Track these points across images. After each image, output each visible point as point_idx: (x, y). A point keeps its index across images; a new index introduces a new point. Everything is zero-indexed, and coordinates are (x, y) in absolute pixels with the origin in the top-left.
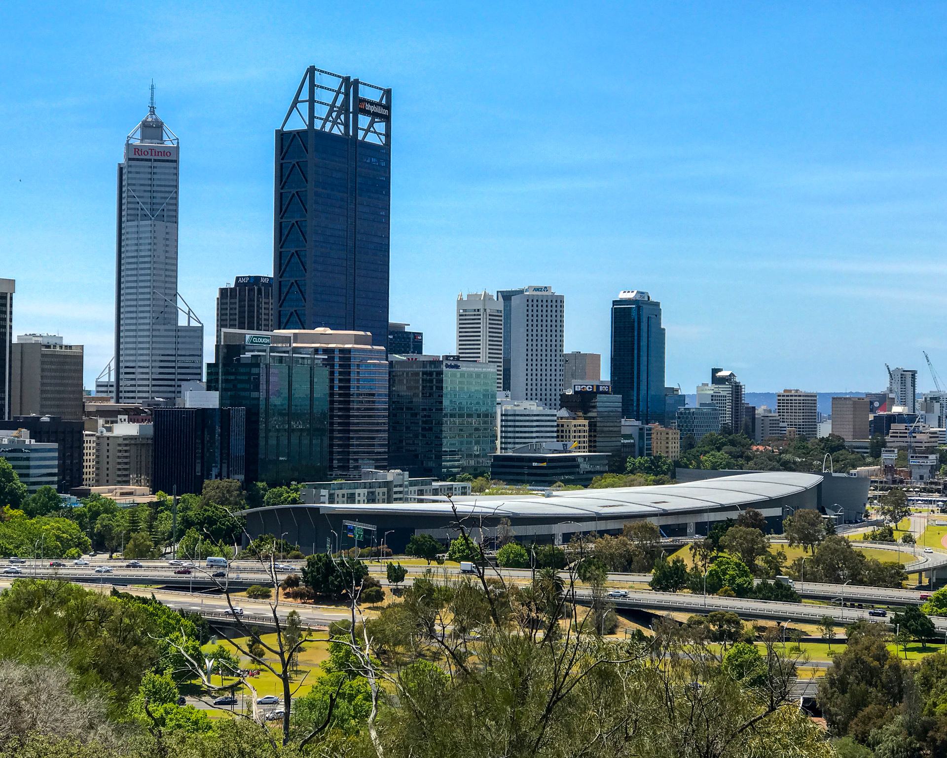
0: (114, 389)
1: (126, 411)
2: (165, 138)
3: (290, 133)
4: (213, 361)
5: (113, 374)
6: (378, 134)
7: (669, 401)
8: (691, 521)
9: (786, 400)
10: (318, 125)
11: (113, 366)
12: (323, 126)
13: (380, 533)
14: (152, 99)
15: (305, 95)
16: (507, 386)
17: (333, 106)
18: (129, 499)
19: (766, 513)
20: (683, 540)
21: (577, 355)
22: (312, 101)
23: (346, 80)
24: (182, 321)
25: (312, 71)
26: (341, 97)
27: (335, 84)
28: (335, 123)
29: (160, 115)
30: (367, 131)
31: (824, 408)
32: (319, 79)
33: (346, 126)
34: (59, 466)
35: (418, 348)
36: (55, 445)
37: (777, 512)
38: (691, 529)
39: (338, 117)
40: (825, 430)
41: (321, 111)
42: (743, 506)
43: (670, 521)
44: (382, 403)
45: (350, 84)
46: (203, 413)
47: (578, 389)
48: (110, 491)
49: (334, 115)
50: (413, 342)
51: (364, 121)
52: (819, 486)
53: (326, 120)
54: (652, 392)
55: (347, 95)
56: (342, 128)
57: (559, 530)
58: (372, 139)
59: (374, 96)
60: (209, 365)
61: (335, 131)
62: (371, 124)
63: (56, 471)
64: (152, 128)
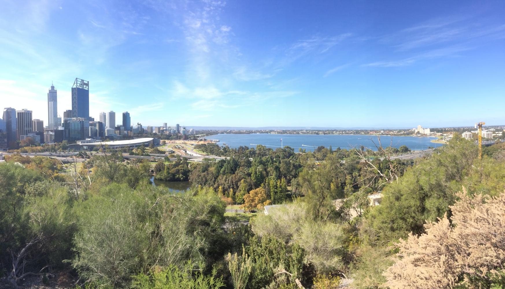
0: (48, 127)
1: (50, 130)
2: (55, 89)
6: (87, 88)
7: (131, 128)
8: (135, 145)
9: (148, 127)
10: (78, 87)
13: (89, 148)
14: (53, 83)
17: (80, 84)
19: (146, 144)
20: (134, 148)
22: (77, 83)
24: (58, 117)
25: (77, 78)
29: (54, 85)
30: (85, 88)
31: (153, 128)
35: (94, 120)
36: (40, 136)
38: (135, 146)
39: (81, 86)
40: (154, 132)
41: (78, 85)
42: (142, 143)
43: (132, 145)
46: (62, 131)
51: (85, 86)
52: (153, 140)
54: (129, 127)
57: (115, 147)
59: (86, 82)
61: (80, 88)
63: (40, 140)
64: (53, 87)
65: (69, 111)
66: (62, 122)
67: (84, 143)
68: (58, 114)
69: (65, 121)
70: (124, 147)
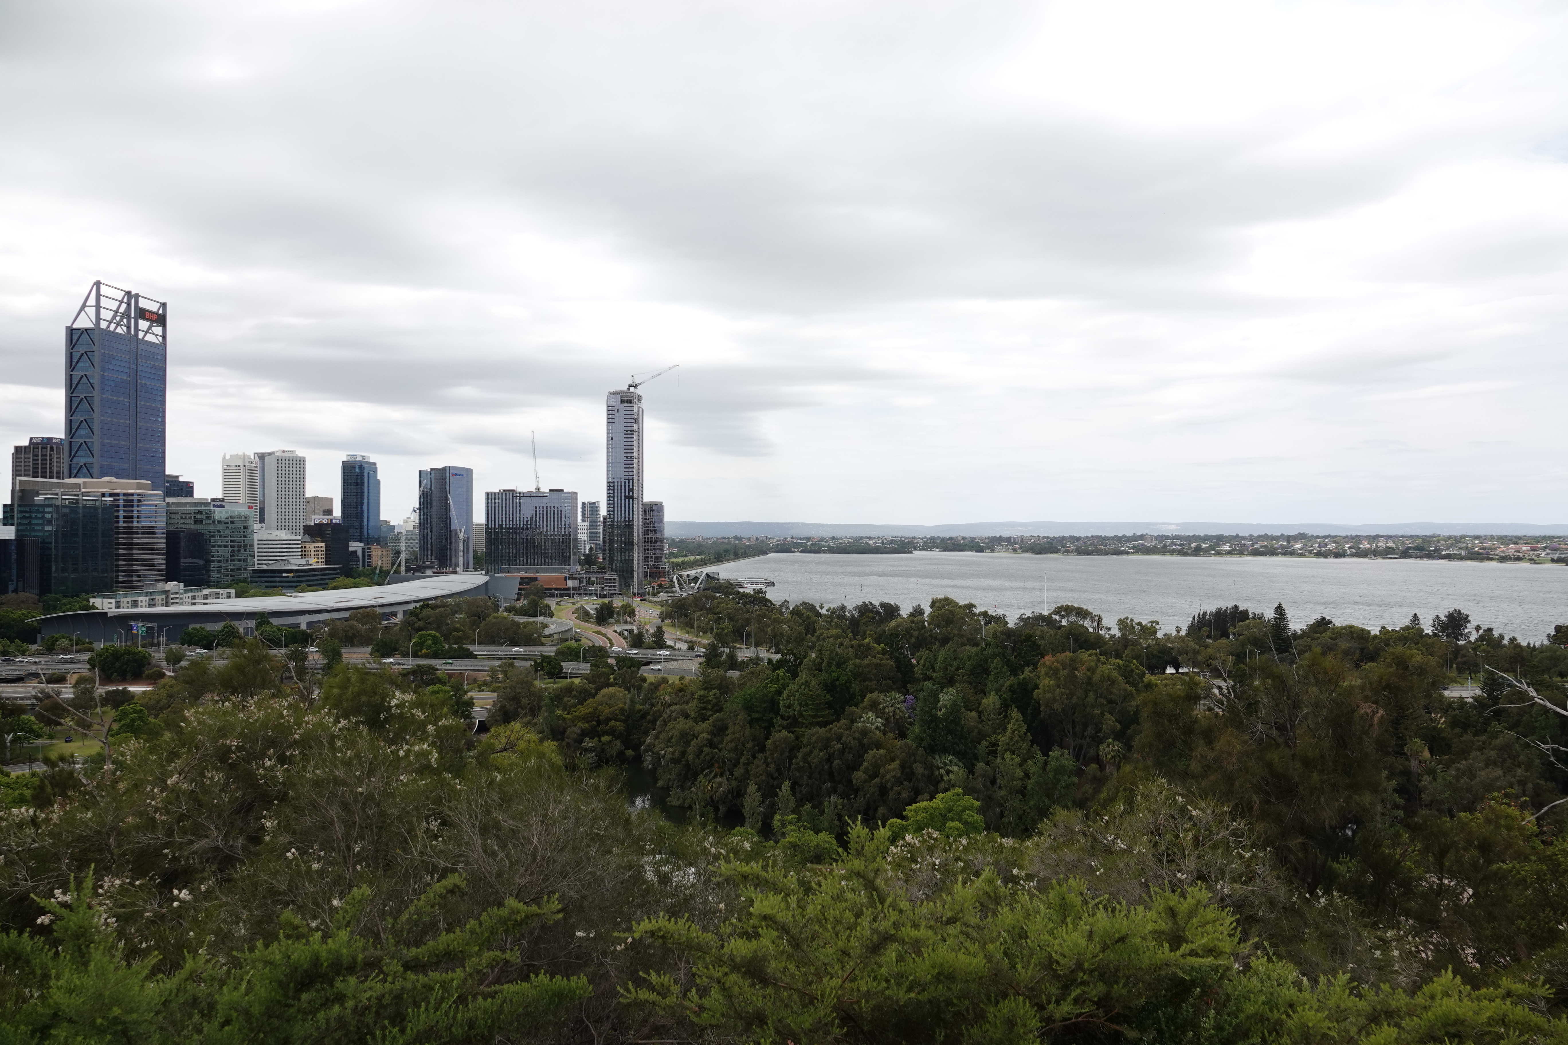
3: (79, 329)
4: (9, 502)
8: (400, 609)
10: (104, 325)
12: (108, 326)
13: (161, 628)
16: (262, 520)
21: (316, 498)
22: (98, 307)
23: (128, 293)
25: (98, 284)
26: (124, 306)
28: (118, 324)
33: (129, 328)
35: (190, 493)
41: (106, 315)
43: (385, 610)
44: (161, 534)
45: (131, 297)
47: (317, 521)
49: (118, 318)
50: (187, 489)
51: (143, 325)
52: (487, 583)
53: (111, 322)
54: (371, 524)
55: (129, 304)
56: (125, 328)
57: (305, 620)
58: (150, 338)
59: (154, 307)
61: (119, 330)
62: (150, 328)
65: (49, 441)
67: (135, 605)
69: (22, 495)
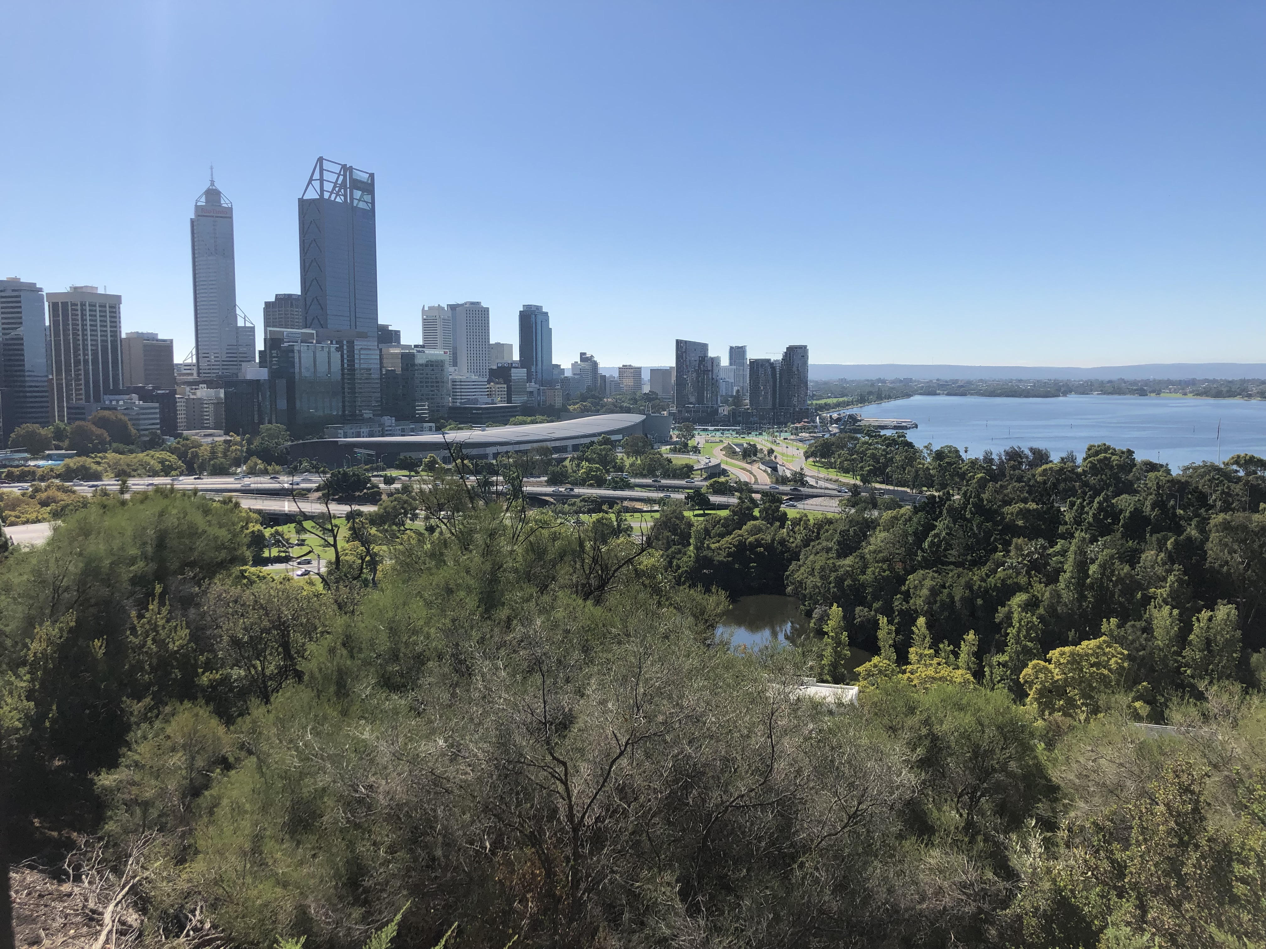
0: (195, 368)
2: (222, 202)
3: (307, 200)
4: (263, 349)
5: (194, 357)
6: (367, 202)
7: (556, 372)
8: (570, 443)
9: (624, 369)
10: (326, 195)
11: (194, 352)
12: (330, 197)
13: (378, 456)
14: (212, 175)
15: (317, 176)
16: (455, 364)
17: (336, 183)
18: (209, 439)
19: (614, 438)
20: (565, 456)
21: (498, 344)
22: (322, 180)
23: (344, 167)
24: (240, 323)
25: (321, 160)
26: (341, 178)
27: (337, 169)
28: (337, 194)
30: (359, 200)
31: (646, 376)
32: (326, 165)
33: (345, 196)
34: (160, 418)
35: (398, 341)
36: (157, 405)
37: (620, 437)
38: (570, 449)
39: (339, 190)
40: (646, 389)
42: (600, 434)
43: (557, 444)
44: (375, 375)
45: (346, 169)
46: (256, 383)
47: (500, 365)
48: (196, 434)
49: (337, 189)
50: (394, 336)
51: (358, 194)
52: (643, 421)
53: (331, 193)
54: (544, 368)
55: (345, 176)
56: (342, 198)
57: (491, 450)
58: (362, 205)
59: (364, 177)
60: (260, 352)
61: (338, 200)
62: (362, 196)
63: (158, 421)
64: (213, 195)
65: (290, 296)
66: (260, 345)
67: (359, 436)
68: (238, 312)
69: (272, 342)
70: (525, 452)
